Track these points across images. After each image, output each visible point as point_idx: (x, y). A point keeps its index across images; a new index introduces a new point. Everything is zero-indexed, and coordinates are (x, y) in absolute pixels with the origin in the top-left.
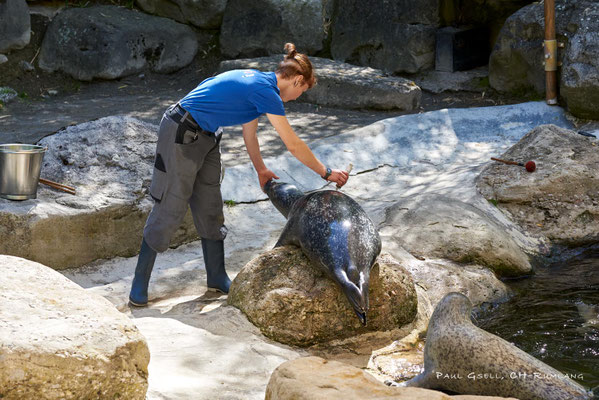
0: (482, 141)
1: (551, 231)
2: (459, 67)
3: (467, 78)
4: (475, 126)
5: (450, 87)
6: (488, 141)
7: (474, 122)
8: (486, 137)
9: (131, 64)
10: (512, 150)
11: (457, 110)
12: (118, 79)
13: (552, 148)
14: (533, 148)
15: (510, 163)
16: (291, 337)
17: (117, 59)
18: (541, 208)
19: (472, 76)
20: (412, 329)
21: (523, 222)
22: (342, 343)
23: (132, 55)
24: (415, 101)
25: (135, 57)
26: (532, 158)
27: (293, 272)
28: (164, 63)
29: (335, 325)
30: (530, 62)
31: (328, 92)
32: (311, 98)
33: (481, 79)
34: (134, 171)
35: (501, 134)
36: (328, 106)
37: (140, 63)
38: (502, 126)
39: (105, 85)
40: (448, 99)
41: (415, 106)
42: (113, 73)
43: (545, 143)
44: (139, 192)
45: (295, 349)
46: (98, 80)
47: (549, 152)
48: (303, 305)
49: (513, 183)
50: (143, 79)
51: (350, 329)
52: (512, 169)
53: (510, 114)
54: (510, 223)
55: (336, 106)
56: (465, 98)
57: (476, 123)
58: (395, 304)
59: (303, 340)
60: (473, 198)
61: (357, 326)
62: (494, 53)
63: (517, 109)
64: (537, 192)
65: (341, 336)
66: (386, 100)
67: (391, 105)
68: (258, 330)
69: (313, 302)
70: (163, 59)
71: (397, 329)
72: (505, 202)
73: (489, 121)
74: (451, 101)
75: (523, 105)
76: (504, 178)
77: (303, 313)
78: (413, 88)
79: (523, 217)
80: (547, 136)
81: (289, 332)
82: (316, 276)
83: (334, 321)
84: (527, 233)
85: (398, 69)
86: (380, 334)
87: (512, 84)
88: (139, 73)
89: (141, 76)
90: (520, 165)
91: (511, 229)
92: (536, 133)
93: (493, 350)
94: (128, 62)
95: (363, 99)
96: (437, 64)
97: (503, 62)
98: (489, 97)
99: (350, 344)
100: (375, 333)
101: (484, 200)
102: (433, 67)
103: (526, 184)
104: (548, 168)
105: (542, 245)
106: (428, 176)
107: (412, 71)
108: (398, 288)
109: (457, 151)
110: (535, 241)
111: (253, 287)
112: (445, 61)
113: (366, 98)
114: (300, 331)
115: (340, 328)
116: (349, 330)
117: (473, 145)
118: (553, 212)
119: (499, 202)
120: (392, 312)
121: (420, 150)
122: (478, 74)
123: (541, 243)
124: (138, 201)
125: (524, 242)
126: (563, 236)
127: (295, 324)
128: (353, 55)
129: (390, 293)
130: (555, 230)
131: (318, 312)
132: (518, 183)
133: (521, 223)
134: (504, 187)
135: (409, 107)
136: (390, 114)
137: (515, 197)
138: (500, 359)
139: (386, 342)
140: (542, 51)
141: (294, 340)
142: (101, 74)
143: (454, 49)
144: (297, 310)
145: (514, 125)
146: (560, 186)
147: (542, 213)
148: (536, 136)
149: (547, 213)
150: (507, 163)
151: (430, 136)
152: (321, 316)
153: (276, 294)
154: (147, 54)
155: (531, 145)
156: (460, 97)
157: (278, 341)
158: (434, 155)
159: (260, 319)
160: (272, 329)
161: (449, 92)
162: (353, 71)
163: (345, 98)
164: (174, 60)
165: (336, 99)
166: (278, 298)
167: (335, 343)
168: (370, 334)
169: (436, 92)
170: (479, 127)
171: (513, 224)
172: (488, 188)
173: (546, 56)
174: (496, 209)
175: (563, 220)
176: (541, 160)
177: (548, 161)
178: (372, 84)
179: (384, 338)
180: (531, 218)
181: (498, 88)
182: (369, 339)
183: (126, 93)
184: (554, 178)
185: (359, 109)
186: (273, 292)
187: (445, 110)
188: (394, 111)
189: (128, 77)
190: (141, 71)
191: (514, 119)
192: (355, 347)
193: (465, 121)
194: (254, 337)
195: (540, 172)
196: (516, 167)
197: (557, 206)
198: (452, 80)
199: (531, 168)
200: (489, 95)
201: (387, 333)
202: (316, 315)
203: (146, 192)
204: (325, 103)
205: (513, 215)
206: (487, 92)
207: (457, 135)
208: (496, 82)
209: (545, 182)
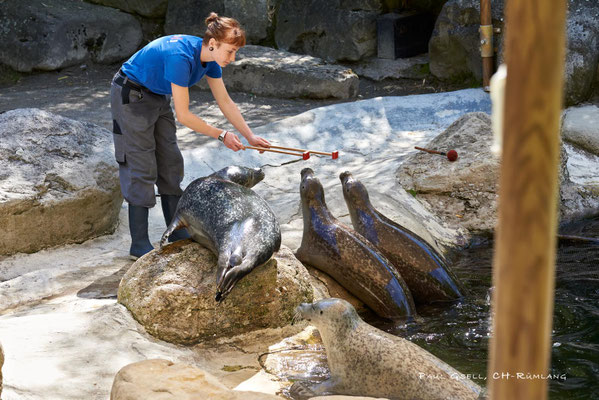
0: (416, 129)
1: (470, 222)
2: (400, 54)
3: (409, 65)
4: (410, 114)
5: (391, 74)
6: (422, 130)
7: (408, 110)
8: (420, 125)
9: (72, 54)
10: (439, 139)
11: (392, 98)
12: (59, 70)
13: (477, 137)
14: (458, 137)
15: (432, 152)
16: (175, 335)
17: (56, 50)
18: (460, 198)
19: (414, 63)
20: (306, 325)
21: (441, 212)
22: (231, 341)
23: (73, 45)
24: (351, 89)
25: (76, 47)
26: (456, 146)
27: (182, 269)
28: (107, 54)
29: (222, 323)
30: (468, 48)
31: (263, 80)
32: (246, 87)
33: (422, 66)
34: (38, 165)
35: (435, 121)
36: (262, 95)
37: (81, 54)
38: (437, 114)
39: (44, 77)
40: (388, 87)
41: (351, 94)
42: (53, 64)
43: (471, 132)
44: (41, 186)
45: (180, 348)
46: (37, 71)
47: (474, 141)
48: (188, 302)
49: (433, 173)
50: (84, 69)
51: (238, 326)
52: (435, 157)
53: (445, 102)
54: (428, 214)
55: (270, 96)
56: (406, 85)
57: (411, 111)
58: (287, 300)
59: (188, 338)
60: (392, 188)
61: (246, 323)
62: (433, 40)
63: (453, 97)
64: (457, 182)
65: (229, 334)
66: (322, 89)
67: (326, 94)
68: (143, 328)
69: (199, 299)
70: (106, 49)
71: (289, 326)
72: (425, 193)
73: (424, 109)
74: (391, 89)
75: (460, 93)
76: (424, 167)
77: (188, 310)
78: (349, 76)
79: (442, 207)
80: (474, 124)
81: (174, 330)
82: (204, 272)
83: (221, 318)
84: (445, 224)
85: (341, 57)
86: (270, 331)
87: (451, 71)
88: (80, 64)
89: (82, 66)
90: (442, 154)
91: (428, 221)
92: (463, 120)
93: (400, 351)
94: (69, 53)
95: (298, 88)
96: (379, 51)
97: (441, 48)
98: (430, 84)
99: (238, 342)
100: (264, 331)
101: (403, 191)
102: (375, 54)
103: (446, 174)
104: (470, 157)
105: (460, 236)
106: (355, 166)
107: (355, 58)
108: (289, 283)
109: (389, 140)
110: (454, 232)
111: (139, 284)
112: (387, 48)
113: (301, 87)
114: (185, 329)
115: (227, 325)
116: (237, 328)
117: (405, 134)
118: (473, 203)
119: (418, 193)
120: (284, 309)
121: (350, 139)
122: (420, 60)
123: (460, 234)
124: (40, 196)
125: (442, 234)
126: (483, 227)
127: (181, 322)
128: (297, 43)
129: (281, 289)
130: (474, 221)
131: (203, 309)
132: (438, 173)
133: (440, 213)
134: (424, 176)
135: (346, 95)
136: (325, 102)
137: (434, 187)
138: (408, 360)
139: (276, 339)
140: (478, 36)
141: (179, 338)
142: (40, 66)
143: (395, 36)
144: (182, 308)
145: (449, 112)
146: (482, 176)
147: (462, 203)
148: (463, 124)
149: (467, 203)
150: (430, 152)
151: (360, 125)
152: (207, 313)
153: (161, 290)
154: (89, 44)
155: (457, 133)
156: (401, 84)
157: (162, 339)
158: (363, 145)
159: (145, 317)
160: (156, 327)
161: (390, 79)
162: (291, 60)
163: (280, 87)
164: (116, 50)
165: (271, 88)
166: (163, 295)
167: (222, 341)
168: (259, 331)
169: (377, 79)
170: (413, 115)
171: (432, 215)
172: (408, 178)
173: (482, 42)
174: (414, 200)
175: (483, 210)
176: (465, 148)
177: (472, 150)
178: (307, 72)
179: (275, 336)
180: (450, 209)
181: (439, 75)
182: (259, 336)
183: (65, 84)
184: (474, 167)
185: (293, 98)
186: (159, 288)
187: (380, 98)
188: (330, 99)
189: (70, 67)
190: (83, 62)
191: (451, 106)
192: (243, 345)
193: (399, 109)
194: (138, 335)
195: (461, 161)
196: (438, 156)
197: (477, 197)
198: (392, 66)
199: (452, 157)
200: (430, 83)
201: (279, 330)
202: (202, 313)
203: (50, 187)
204: (260, 92)
205: (432, 206)
206: (427, 78)
207: (391, 123)
208: (437, 69)
209: (465, 172)
